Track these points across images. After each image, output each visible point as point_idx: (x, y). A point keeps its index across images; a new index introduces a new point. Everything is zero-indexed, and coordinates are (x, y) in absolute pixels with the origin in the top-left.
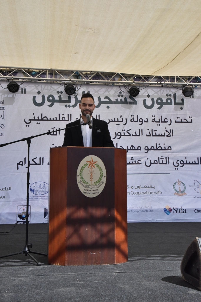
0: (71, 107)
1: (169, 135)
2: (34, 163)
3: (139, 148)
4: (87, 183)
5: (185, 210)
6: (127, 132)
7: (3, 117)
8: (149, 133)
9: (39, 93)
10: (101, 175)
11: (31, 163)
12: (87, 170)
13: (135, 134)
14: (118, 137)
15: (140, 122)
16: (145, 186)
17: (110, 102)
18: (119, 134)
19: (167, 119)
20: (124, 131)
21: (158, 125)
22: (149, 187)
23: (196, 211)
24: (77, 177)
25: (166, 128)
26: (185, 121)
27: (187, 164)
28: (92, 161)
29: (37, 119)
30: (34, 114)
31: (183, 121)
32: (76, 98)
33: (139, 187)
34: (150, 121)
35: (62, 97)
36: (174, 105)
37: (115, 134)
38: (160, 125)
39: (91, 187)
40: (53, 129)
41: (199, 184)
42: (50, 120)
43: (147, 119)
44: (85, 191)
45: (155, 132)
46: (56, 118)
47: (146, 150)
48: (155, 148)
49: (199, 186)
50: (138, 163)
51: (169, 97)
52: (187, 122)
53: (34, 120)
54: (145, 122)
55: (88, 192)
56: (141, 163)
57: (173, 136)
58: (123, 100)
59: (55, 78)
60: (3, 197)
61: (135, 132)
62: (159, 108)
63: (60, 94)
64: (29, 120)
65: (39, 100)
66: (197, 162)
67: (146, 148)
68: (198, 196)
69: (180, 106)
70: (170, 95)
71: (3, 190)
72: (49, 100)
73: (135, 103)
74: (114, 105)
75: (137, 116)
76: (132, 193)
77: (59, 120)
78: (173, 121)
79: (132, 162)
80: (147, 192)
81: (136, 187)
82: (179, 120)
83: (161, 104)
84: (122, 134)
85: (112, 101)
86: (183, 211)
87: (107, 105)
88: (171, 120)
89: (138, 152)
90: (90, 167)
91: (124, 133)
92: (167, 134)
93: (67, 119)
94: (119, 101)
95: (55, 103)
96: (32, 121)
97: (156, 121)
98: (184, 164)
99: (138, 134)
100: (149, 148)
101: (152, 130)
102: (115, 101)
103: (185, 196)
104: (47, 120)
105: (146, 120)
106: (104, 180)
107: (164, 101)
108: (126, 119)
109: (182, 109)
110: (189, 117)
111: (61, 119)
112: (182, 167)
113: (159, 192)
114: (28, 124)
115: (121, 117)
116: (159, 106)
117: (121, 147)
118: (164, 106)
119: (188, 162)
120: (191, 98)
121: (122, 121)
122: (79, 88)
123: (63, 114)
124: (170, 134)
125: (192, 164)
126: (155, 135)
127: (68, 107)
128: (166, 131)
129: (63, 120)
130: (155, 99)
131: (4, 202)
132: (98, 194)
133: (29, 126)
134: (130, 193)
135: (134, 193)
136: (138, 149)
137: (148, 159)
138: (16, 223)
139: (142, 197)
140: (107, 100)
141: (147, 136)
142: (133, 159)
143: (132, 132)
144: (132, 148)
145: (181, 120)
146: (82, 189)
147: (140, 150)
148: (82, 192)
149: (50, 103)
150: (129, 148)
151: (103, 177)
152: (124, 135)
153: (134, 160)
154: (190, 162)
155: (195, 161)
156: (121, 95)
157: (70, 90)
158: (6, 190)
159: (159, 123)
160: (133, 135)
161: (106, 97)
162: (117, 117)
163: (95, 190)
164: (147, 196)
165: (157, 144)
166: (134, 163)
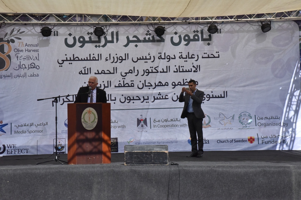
0: (101, 47)
1: (196, 71)
2: (68, 100)
3: (167, 84)
4: (87, 122)
5: (208, 140)
6: (155, 69)
7: (38, 59)
8: (177, 69)
9: (70, 35)
10: (95, 118)
11: (65, 101)
12: (87, 115)
13: (162, 71)
14: (146, 74)
15: (167, 59)
16: (171, 120)
17: (139, 41)
18: (147, 71)
19: (194, 55)
20: (152, 68)
21: (185, 61)
22: (175, 120)
23: (219, 142)
24: (82, 119)
25: (193, 64)
26: (212, 56)
27: (213, 97)
28: (90, 111)
29: (69, 59)
30: (66, 55)
31: (210, 56)
32: (105, 38)
33: (166, 120)
34: (177, 57)
35: (92, 38)
36: (202, 41)
37: (143, 71)
38: (187, 61)
39: (89, 124)
40: (85, 68)
41: (224, 117)
42: (82, 60)
43: (174, 55)
44: (86, 127)
45: (182, 68)
46: (87, 58)
47: (173, 85)
48: (182, 84)
49: (224, 118)
50: (166, 98)
51: (196, 33)
52: (214, 57)
53: (67, 60)
54: (172, 58)
55: (88, 127)
56: (168, 98)
57: (199, 71)
58: (151, 39)
59: (84, 22)
60: (40, 131)
61: (163, 69)
62: (186, 45)
63: (90, 35)
64: (62, 61)
65: (71, 41)
66: (223, 96)
67: (174, 84)
68: (222, 128)
69: (207, 42)
70: (197, 31)
71: (40, 125)
72: (80, 42)
73: (162, 40)
74: (141, 44)
75: (165, 53)
76: (159, 126)
77: (90, 60)
78: (200, 57)
79: (160, 97)
80: (173, 125)
81: (163, 121)
82: (206, 56)
83: (189, 41)
84: (150, 71)
85: (140, 39)
86: (206, 142)
87: (135, 44)
88: (198, 56)
89: (166, 88)
90: (89, 114)
91: (152, 70)
92: (194, 69)
93: (98, 59)
94: (147, 39)
95: (86, 44)
96: (64, 62)
97: (183, 57)
98: (210, 98)
99: (165, 70)
100: (177, 84)
101: (179, 66)
102: (143, 39)
103: (209, 128)
104: (79, 60)
105: (174, 57)
106: (96, 120)
107: (192, 38)
108: (154, 57)
109: (209, 44)
110: (217, 52)
111: (91, 59)
112: (208, 100)
113: (185, 125)
114: (61, 64)
115: (149, 55)
116: (187, 42)
117: (149, 83)
118: (191, 42)
119: (214, 96)
120: (218, 33)
121: (150, 59)
122: (108, 29)
123: (94, 54)
124: (197, 69)
125: (219, 97)
126: (182, 71)
127: (98, 47)
128: (193, 66)
129: (93, 60)
130: (182, 36)
131: (42, 135)
132: (93, 128)
133: (62, 66)
134: (157, 127)
135: (161, 126)
136: (165, 85)
137: (175, 94)
138: (53, 153)
139: (168, 130)
140: (135, 39)
141: (174, 72)
142: (160, 95)
143: (160, 69)
144: (159, 84)
145: (208, 55)
146: (84, 125)
147: (168, 85)
148: (85, 127)
149: (81, 44)
150: (157, 84)
151: (96, 119)
152: (152, 72)
153: (162, 95)
154: (216, 96)
155: (221, 95)
156: (148, 33)
157: (99, 32)
158: (43, 125)
159: (186, 60)
160: (161, 72)
161: (135, 36)
162: (145, 55)
163: (91, 126)
164: (173, 128)
165: (183, 80)
166: (161, 98)
